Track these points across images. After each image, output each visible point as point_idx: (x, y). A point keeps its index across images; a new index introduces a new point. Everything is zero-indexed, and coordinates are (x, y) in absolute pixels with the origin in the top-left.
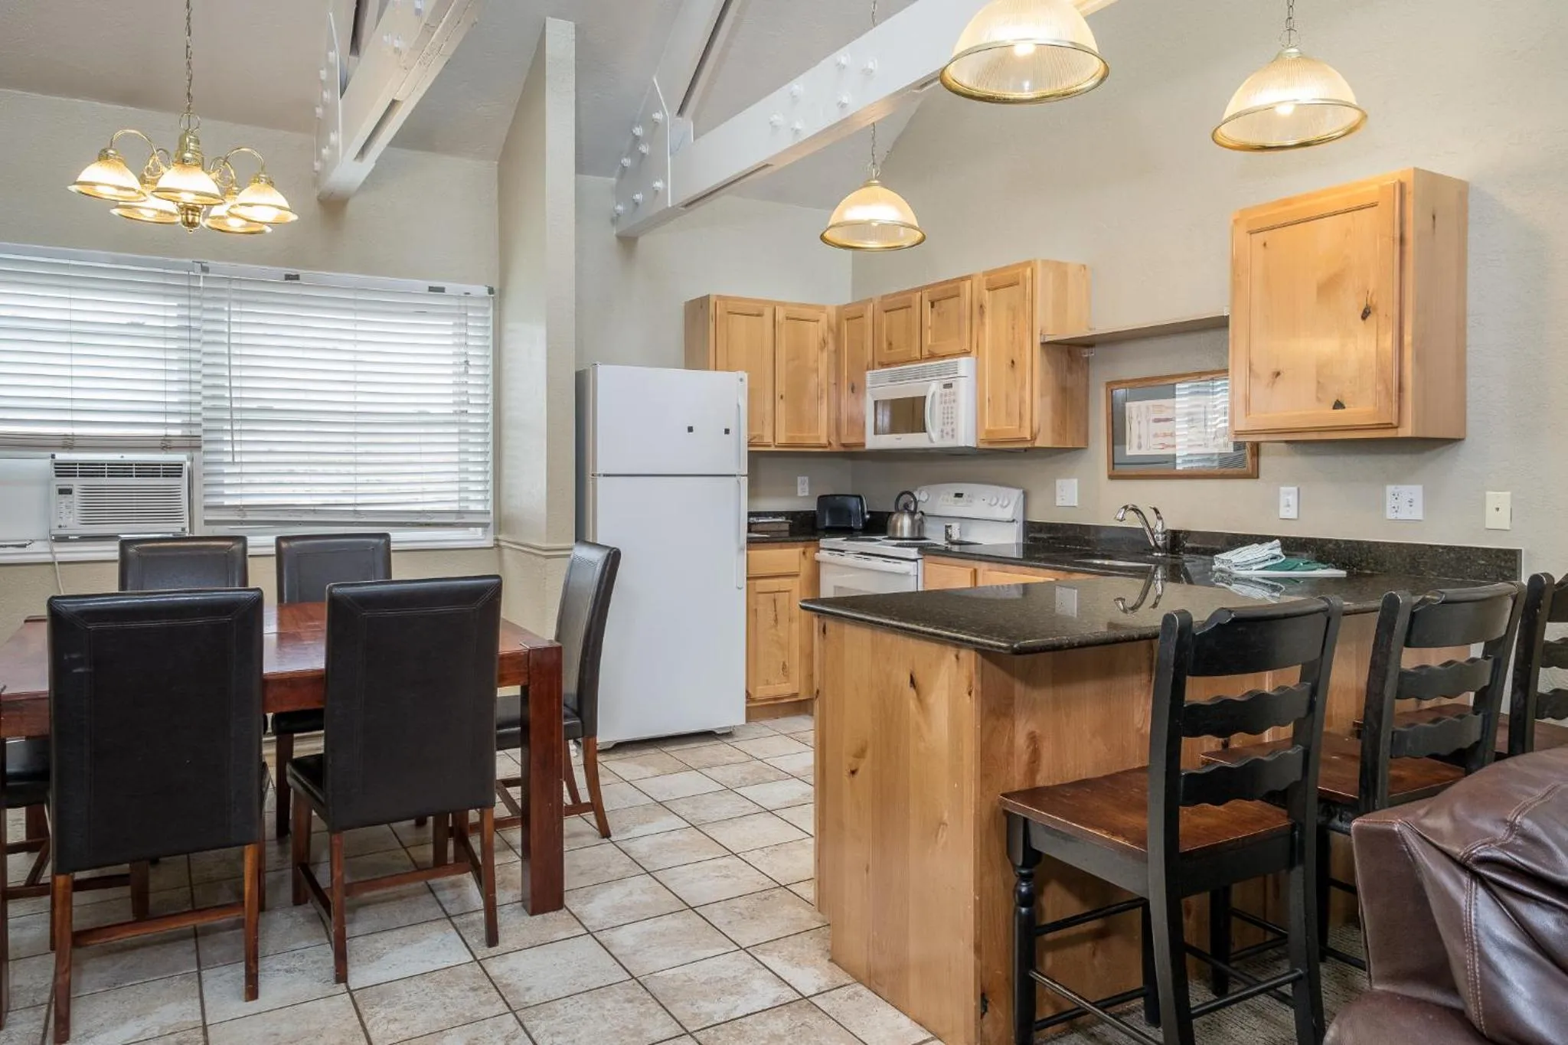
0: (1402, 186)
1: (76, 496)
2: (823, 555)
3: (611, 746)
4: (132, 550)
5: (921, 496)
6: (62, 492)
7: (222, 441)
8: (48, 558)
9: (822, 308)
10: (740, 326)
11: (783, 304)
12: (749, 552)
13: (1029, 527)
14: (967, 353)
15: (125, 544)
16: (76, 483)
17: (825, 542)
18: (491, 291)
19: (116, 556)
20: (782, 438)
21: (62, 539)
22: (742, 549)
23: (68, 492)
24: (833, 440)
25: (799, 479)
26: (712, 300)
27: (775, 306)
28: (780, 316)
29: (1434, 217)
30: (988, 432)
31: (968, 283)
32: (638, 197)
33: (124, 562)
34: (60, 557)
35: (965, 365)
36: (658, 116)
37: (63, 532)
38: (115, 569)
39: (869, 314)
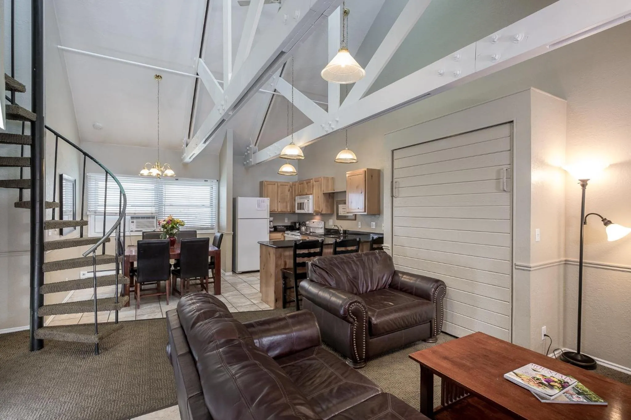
0: (365, 171)
1: (135, 223)
2: (286, 235)
3: (241, 272)
4: (145, 234)
5: (307, 223)
6: (132, 222)
7: (163, 212)
8: (129, 235)
9: (288, 183)
10: (270, 187)
11: (280, 182)
12: (271, 234)
13: (325, 229)
14: (311, 194)
15: (143, 233)
16: (135, 220)
17: (286, 232)
18: (217, 181)
19: (142, 234)
20: (279, 210)
21: (132, 231)
22: (268, 233)
23: (133, 222)
24: (291, 210)
25: (286, 219)
26: (264, 182)
27: (277, 182)
28: (279, 184)
29: (372, 176)
30: (315, 210)
31: (312, 180)
32: (248, 161)
33: (143, 236)
34: (131, 235)
35: (311, 196)
36: (251, 146)
37: (132, 230)
38: (142, 237)
39: (297, 185)
